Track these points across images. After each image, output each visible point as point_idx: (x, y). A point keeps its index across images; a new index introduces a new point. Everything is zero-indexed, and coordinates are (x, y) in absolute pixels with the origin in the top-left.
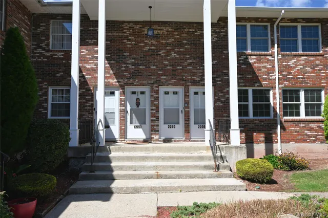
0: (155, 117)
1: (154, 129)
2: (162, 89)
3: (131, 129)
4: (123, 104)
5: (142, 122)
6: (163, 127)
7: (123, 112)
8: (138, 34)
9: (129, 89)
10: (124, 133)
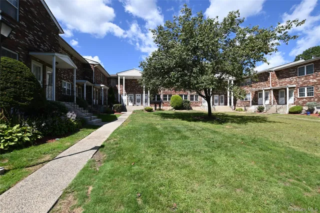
0: (135, 100)
1: (134, 103)
2: (136, 95)
3: (129, 103)
4: (128, 98)
5: (132, 102)
6: (137, 103)
7: (128, 100)
8: (131, 82)
9: (129, 95)
10: (128, 104)
